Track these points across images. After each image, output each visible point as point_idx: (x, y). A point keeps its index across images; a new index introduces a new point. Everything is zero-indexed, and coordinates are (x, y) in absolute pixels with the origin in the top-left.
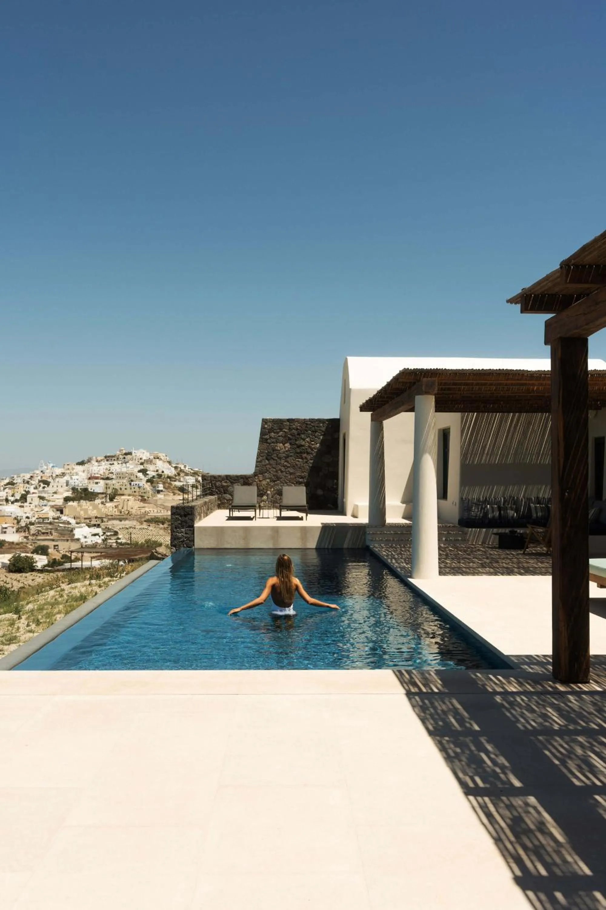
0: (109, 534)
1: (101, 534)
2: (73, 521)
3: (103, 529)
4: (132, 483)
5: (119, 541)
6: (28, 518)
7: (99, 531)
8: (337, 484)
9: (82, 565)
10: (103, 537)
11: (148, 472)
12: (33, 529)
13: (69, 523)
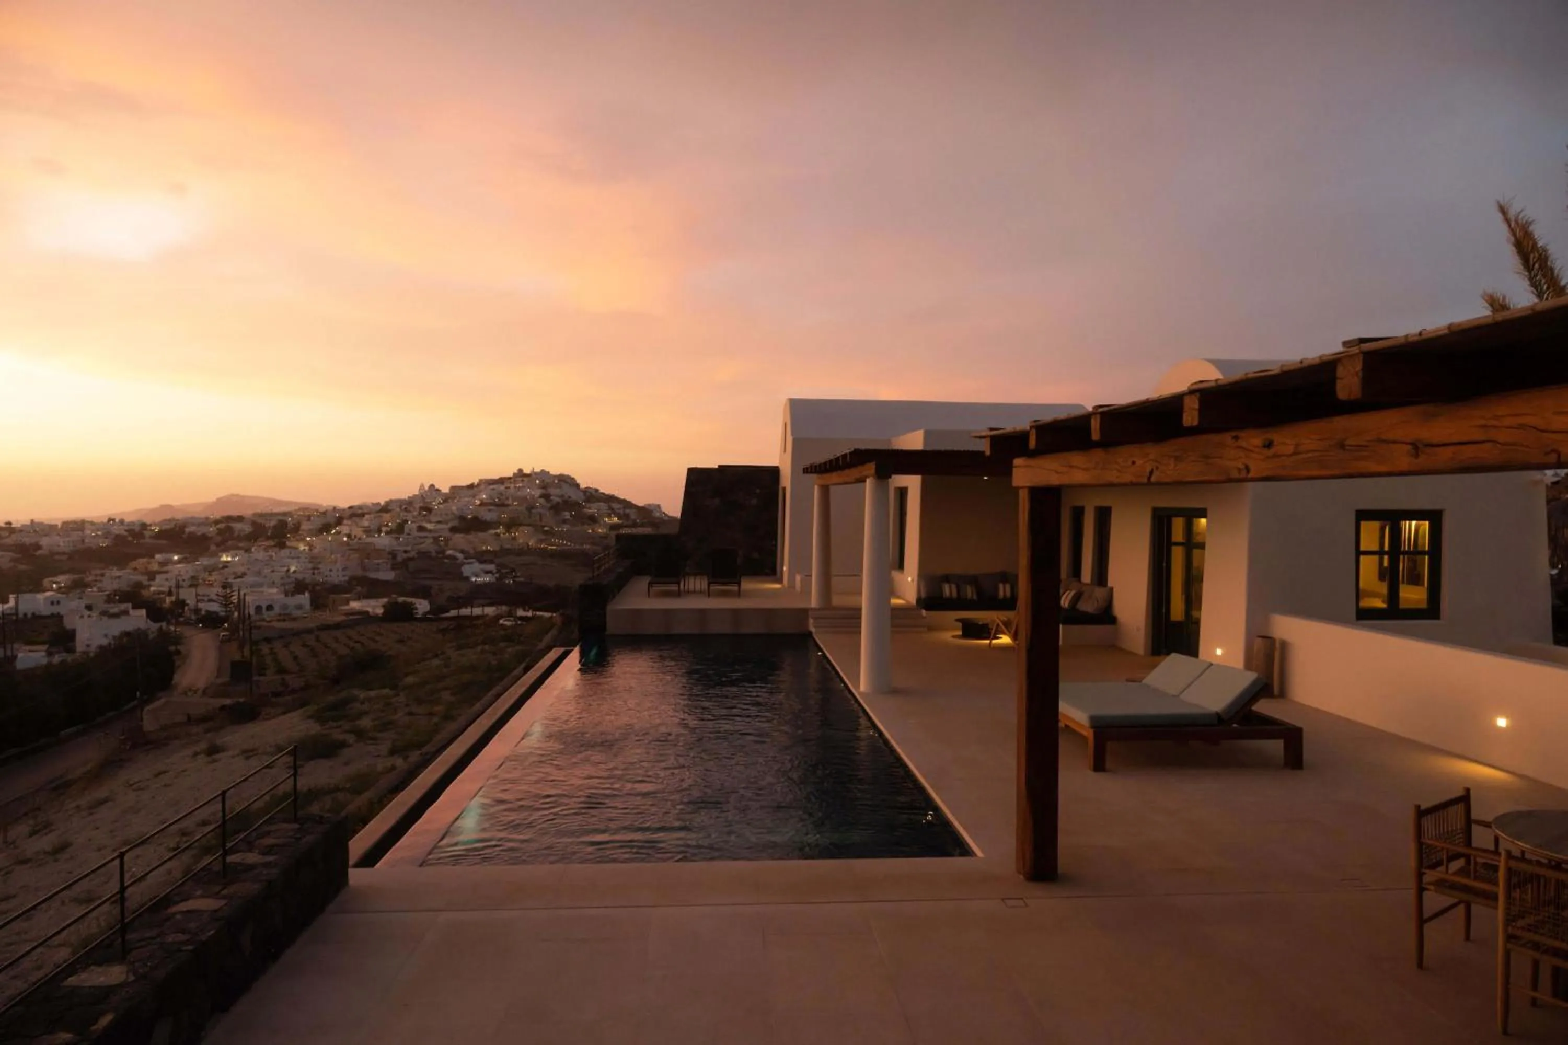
0: (504, 571)
1: (495, 571)
2: (460, 556)
3: (498, 566)
4: (534, 511)
5: (517, 580)
6: (406, 552)
7: (491, 567)
8: (776, 546)
9: (472, 612)
10: (497, 575)
11: (552, 498)
12: (412, 566)
13: (455, 558)
